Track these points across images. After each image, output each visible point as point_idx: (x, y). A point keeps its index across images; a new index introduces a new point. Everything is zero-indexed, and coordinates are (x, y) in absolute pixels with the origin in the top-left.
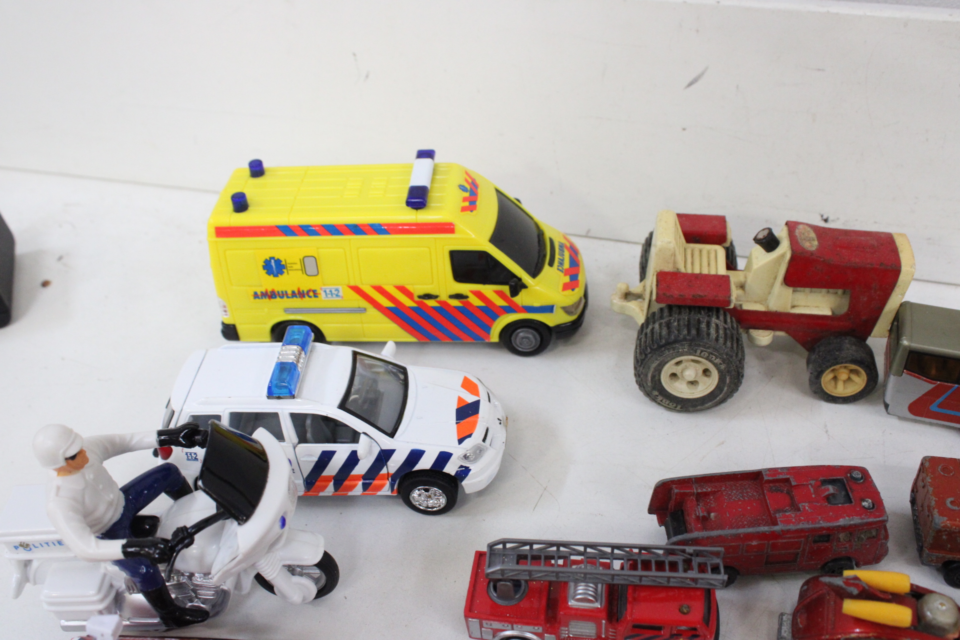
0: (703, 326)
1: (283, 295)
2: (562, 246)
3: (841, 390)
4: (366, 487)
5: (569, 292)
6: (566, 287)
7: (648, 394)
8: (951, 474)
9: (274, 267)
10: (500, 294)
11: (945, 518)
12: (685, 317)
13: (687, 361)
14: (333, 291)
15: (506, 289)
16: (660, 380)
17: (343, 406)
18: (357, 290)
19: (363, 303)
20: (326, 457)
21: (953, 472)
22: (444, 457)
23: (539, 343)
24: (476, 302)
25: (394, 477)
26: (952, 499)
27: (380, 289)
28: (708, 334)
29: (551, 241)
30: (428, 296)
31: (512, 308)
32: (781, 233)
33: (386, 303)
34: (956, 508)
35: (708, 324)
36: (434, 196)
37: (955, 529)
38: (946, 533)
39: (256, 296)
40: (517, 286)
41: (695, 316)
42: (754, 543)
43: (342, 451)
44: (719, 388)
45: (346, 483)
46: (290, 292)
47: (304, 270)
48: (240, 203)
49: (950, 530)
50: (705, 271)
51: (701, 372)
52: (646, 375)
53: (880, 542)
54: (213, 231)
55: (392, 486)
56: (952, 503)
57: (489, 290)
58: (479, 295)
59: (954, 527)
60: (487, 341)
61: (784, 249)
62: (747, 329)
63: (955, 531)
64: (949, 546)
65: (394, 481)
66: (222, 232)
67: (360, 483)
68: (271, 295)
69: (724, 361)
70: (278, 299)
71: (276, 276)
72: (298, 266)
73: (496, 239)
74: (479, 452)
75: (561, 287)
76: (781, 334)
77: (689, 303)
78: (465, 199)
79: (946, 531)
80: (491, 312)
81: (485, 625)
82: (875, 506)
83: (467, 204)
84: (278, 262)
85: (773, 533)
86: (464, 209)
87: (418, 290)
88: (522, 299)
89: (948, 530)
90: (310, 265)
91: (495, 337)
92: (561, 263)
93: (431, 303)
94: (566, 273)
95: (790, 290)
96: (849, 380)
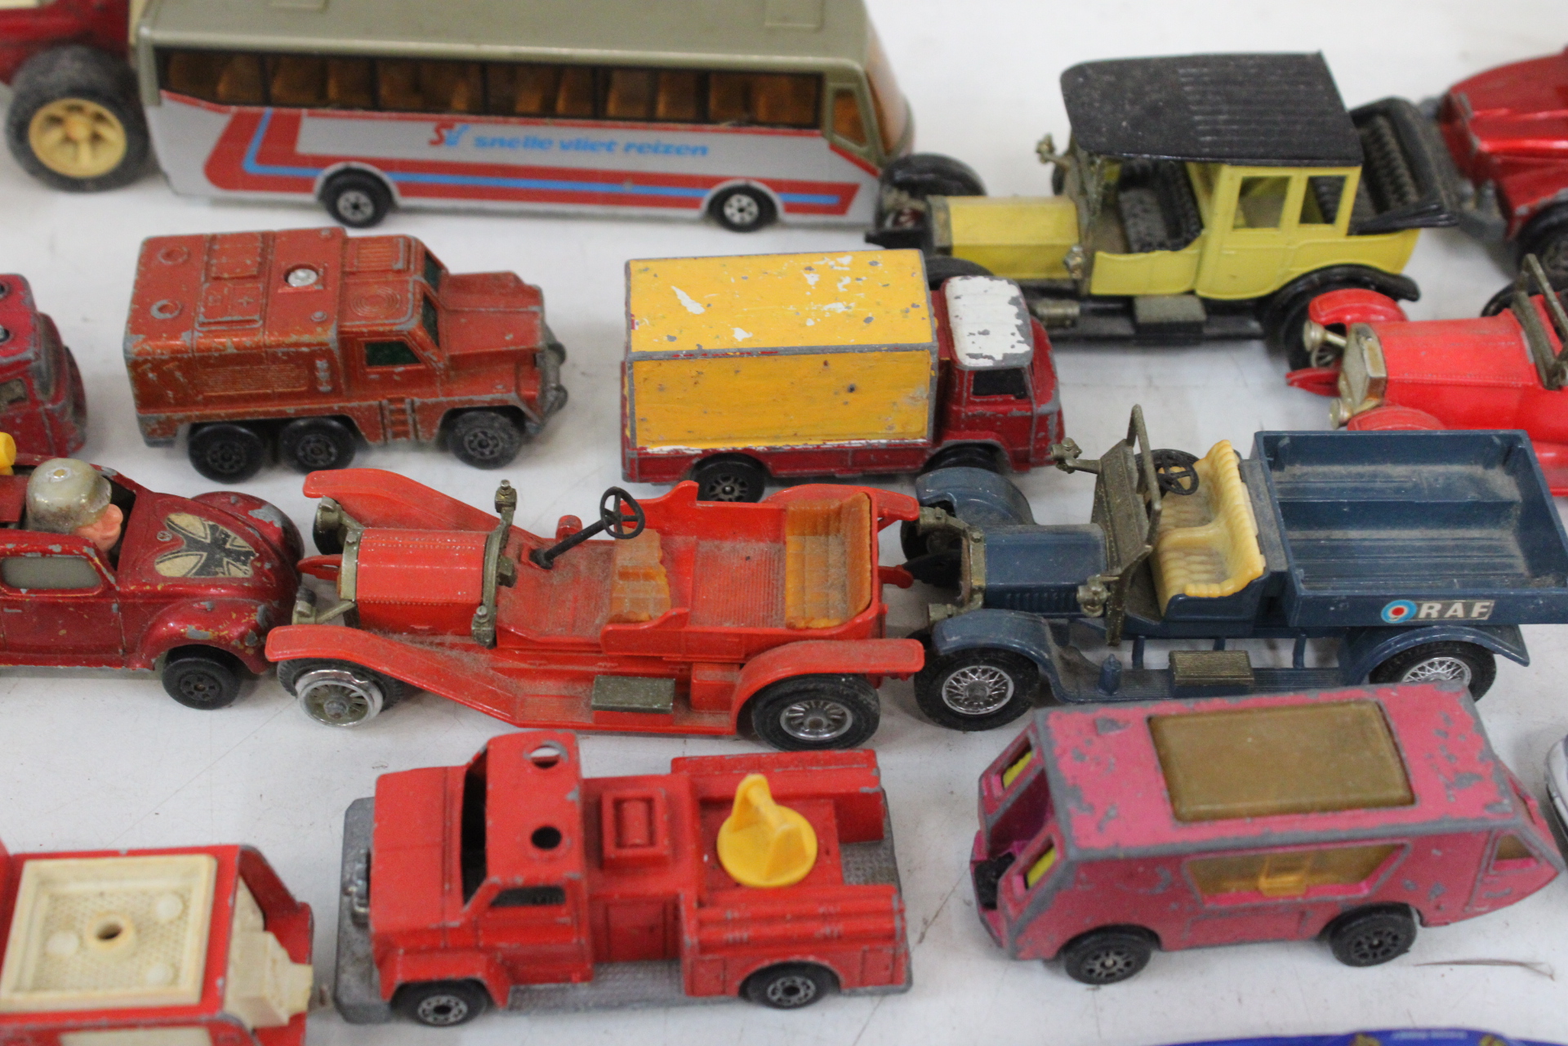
3: (90, 162)
8: (180, 260)
11: (142, 337)
21: (185, 257)
26: (164, 302)
34: (168, 316)
37: (162, 354)
38: (149, 365)
49: (154, 359)
53: (41, 409)
56: (162, 309)
59: (159, 351)
63: (164, 357)
64: (170, 394)
79: (146, 361)
82: (12, 336)
89: (149, 358)
96: (96, 138)
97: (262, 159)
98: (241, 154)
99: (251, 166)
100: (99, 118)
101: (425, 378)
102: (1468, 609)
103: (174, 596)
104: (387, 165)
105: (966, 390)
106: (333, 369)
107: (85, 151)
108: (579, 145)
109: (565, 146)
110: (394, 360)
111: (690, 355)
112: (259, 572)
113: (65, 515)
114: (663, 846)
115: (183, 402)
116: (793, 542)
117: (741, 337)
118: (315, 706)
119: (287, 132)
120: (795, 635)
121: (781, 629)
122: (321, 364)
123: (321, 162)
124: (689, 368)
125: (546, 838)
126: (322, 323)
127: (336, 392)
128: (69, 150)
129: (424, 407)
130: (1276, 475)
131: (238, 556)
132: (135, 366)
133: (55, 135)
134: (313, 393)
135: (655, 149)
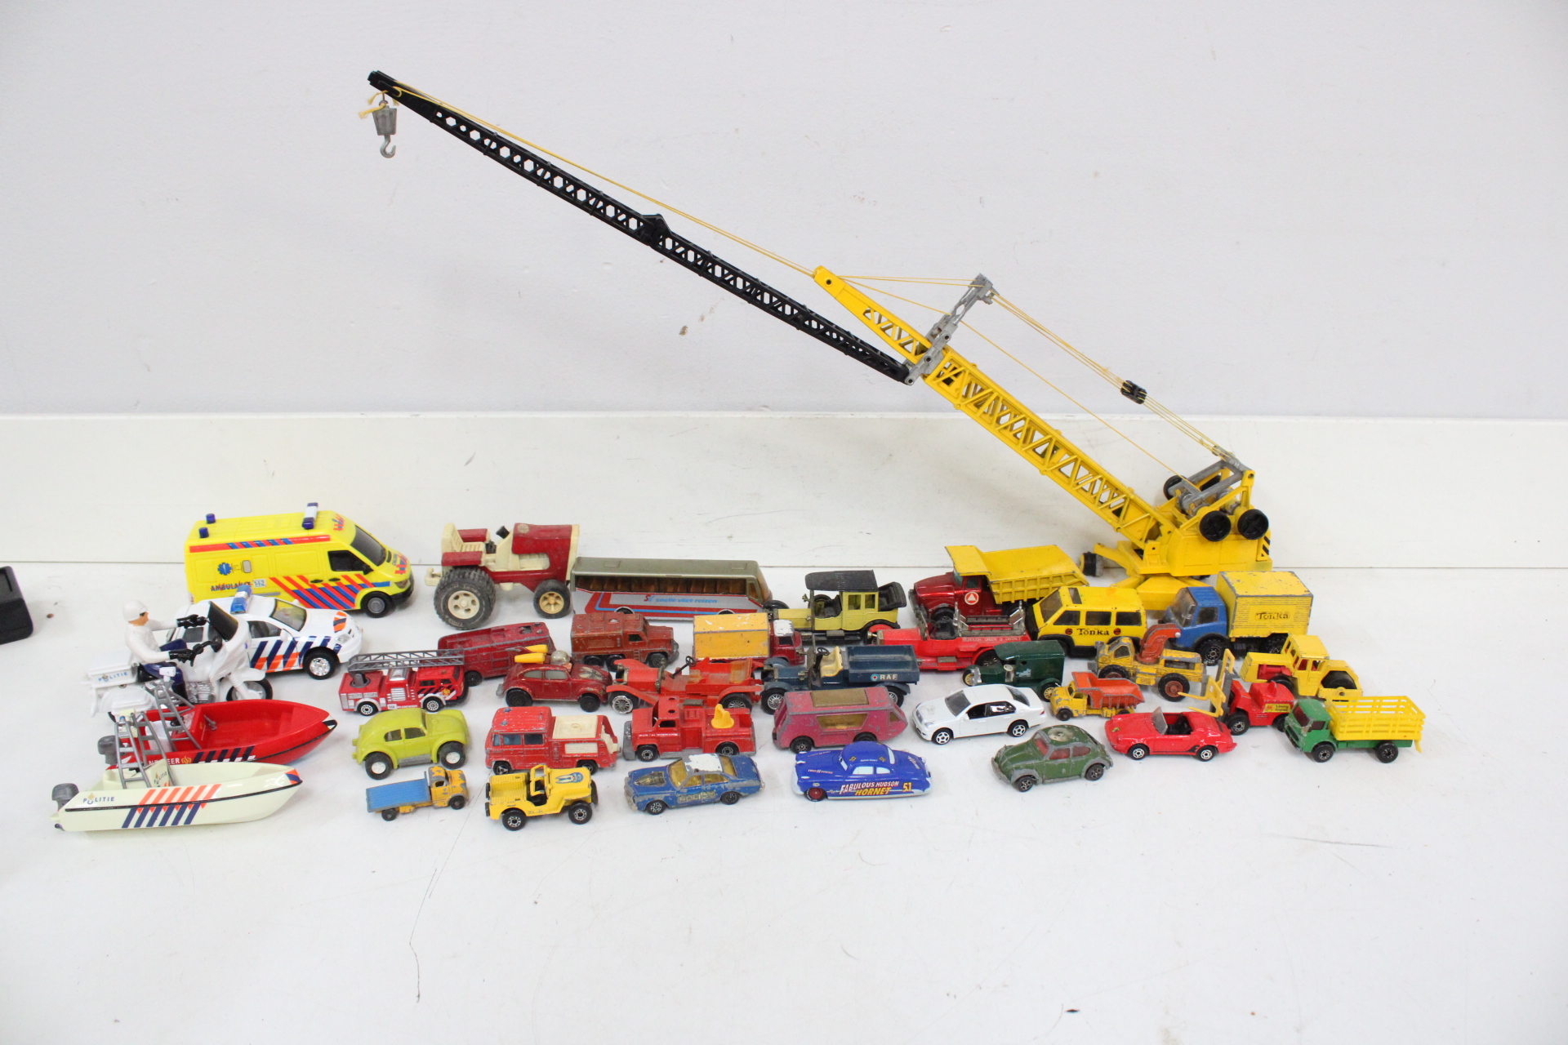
0: (467, 574)
1: (229, 587)
2: (396, 556)
3: (553, 610)
4: (285, 663)
5: (399, 575)
6: (397, 572)
7: (444, 619)
9: (225, 569)
10: (358, 576)
11: (575, 632)
12: (458, 571)
13: (461, 594)
14: (261, 583)
15: (361, 573)
16: (448, 610)
17: (271, 616)
18: (274, 580)
19: (278, 589)
20: (263, 645)
22: (326, 640)
23: (383, 607)
24: (345, 582)
25: (300, 655)
26: (580, 625)
27: (288, 579)
28: (469, 577)
29: (390, 553)
30: (317, 581)
31: (367, 584)
32: (510, 528)
33: (292, 587)
35: (470, 574)
36: (317, 524)
38: (577, 639)
39: (213, 589)
40: (368, 570)
41: (463, 571)
42: (484, 654)
43: (271, 641)
44: (481, 609)
45: (274, 662)
46: (234, 585)
47: (243, 569)
48: (204, 533)
50: (468, 550)
51: (470, 602)
52: (440, 606)
54: (188, 549)
55: (300, 661)
57: (352, 574)
58: (346, 578)
60: (353, 609)
61: (510, 537)
62: (498, 583)
64: (581, 647)
65: (300, 657)
66: (194, 549)
67: (282, 661)
68: (222, 588)
69: (479, 591)
70: (227, 590)
71: (226, 574)
72: (240, 568)
73: (355, 544)
74: (346, 639)
75: (394, 572)
76: (518, 585)
77: (459, 564)
78: (336, 525)
80: (353, 589)
81: (350, 697)
83: (337, 527)
84: (227, 565)
85: (492, 647)
86: (335, 529)
87: (311, 577)
88: (371, 578)
90: (246, 567)
91: (358, 606)
92: (395, 562)
93: (319, 585)
94: (398, 566)
95: (516, 557)
96: (555, 604)
97: (600, 606)
98: (595, 604)
99: (597, 608)
100: (558, 597)
101: (643, 645)
102: (892, 677)
103: (585, 682)
104: (633, 607)
105: (777, 642)
106: (621, 641)
107: (553, 606)
108: (683, 600)
109: (679, 601)
110: (636, 640)
111: (708, 632)
112: (603, 680)
113: (560, 661)
114: (698, 717)
115: (583, 650)
116: (733, 672)
117: (721, 629)
118: (617, 707)
119: (608, 597)
120: (731, 685)
121: (728, 683)
122: (618, 639)
123: (616, 606)
124: (708, 636)
125: (672, 711)
126: (619, 629)
127: (621, 647)
128: (548, 607)
129: (643, 652)
130: (851, 657)
131: (599, 676)
132: (573, 639)
133: (546, 602)
134: (616, 647)
135: (703, 601)
